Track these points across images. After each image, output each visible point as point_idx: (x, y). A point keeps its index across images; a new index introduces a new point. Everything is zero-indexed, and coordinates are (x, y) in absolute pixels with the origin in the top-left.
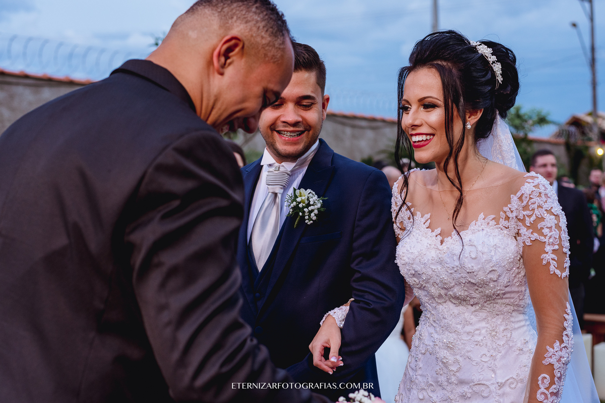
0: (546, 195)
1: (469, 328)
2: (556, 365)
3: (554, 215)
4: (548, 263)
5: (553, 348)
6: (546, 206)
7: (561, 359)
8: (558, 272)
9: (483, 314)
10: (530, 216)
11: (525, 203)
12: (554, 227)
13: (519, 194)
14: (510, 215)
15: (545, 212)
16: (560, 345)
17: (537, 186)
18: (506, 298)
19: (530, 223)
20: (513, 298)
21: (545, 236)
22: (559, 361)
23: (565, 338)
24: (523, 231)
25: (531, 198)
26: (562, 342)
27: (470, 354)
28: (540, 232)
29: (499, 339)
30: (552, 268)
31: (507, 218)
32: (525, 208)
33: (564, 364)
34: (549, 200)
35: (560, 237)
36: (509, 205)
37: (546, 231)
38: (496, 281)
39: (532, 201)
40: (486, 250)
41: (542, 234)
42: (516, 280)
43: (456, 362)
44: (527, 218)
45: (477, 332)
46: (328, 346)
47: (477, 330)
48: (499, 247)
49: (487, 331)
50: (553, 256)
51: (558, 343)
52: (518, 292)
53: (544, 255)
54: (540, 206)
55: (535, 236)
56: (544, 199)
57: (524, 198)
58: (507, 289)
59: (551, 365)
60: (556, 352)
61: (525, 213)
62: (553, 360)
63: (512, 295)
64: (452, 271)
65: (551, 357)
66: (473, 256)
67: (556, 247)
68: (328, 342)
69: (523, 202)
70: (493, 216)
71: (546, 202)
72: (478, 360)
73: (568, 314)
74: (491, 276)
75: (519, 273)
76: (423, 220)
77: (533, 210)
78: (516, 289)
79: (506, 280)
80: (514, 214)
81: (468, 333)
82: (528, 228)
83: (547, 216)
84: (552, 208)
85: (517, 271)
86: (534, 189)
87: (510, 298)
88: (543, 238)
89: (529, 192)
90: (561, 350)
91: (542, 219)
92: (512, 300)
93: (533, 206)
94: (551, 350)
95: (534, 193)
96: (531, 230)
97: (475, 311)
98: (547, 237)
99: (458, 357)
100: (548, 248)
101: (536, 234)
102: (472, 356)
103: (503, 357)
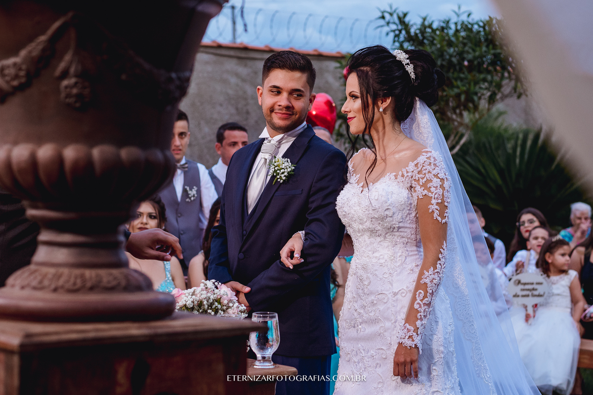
0: (435, 165)
1: (376, 254)
2: (429, 284)
3: (440, 179)
4: (433, 212)
5: (428, 272)
6: (434, 172)
7: (434, 281)
8: (439, 219)
9: (386, 244)
10: (423, 178)
11: (420, 169)
12: (439, 187)
13: (415, 162)
14: (406, 175)
15: (433, 176)
16: (434, 270)
17: (429, 158)
18: (401, 232)
19: (423, 183)
20: (406, 232)
21: (432, 193)
22: (431, 281)
23: (438, 266)
24: (418, 188)
25: (423, 166)
26: (435, 268)
27: (376, 272)
28: (429, 189)
29: (396, 262)
30: (435, 215)
31: (403, 176)
32: (419, 173)
33: (436, 284)
34: (437, 168)
35: (443, 194)
36: (407, 168)
37: (433, 189)
38: (391, 217)
39: (424, 168)
40: (384, 194)
41: (430, 191)
42: (408, 218)
43: (368, 278)
44: (421, 180)
45: (381, 257)
46: (293, 249)
47: (381, 255)
48: (395, 194)
49: (388, 256)
50: (437, 207)
51: (432, 269)
52: (410, 228)
53: (431, 206)
54: (429, 172)
55: (426, 192)
56: (433, 167)
57: (419, 166)
58: (401, 225)
59: (426, 284)
60: (430, 275)
61: (419, 176)
62: (428, 281)
63: (406, 230)
64: (365, 210)
65: (426, 278)
66: (376, 199)
67: (440, 201)
68: (293, 247)
69: (418, 168)
70: (394, 174)
71: (434, 169)
72: (381, 277)
73: (444, 250)
74: (387, 213)
75: (409, 214)
76: (355, 178)
77: (425, 174)
78: (408, 226)
79: (399, 216)
80: (410, 174)
81: (376, 257)
82: (421, 186)
83: (435, 180)
84: (438, 173)
85: (408, 212)
86: (426, 159)
87: (404, 232)
88: (430, 194)
89: (422, 162)
90: (434, 274)
91: (431, 181)
92: (406, 234)
93: (424, 171)
94: (426, 273)
95: (426, 163)
96: (423, 188)
97: (380, 242)
98: (434, 194)
99: (369, 275)
100: (434, 201)
101: (426, 191)
102: (377, 273)
103: (398, 275)
